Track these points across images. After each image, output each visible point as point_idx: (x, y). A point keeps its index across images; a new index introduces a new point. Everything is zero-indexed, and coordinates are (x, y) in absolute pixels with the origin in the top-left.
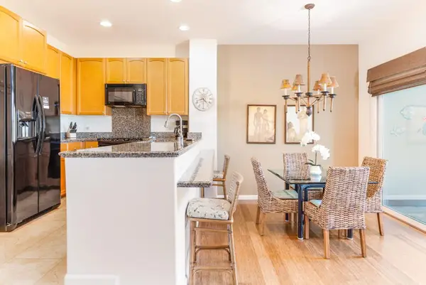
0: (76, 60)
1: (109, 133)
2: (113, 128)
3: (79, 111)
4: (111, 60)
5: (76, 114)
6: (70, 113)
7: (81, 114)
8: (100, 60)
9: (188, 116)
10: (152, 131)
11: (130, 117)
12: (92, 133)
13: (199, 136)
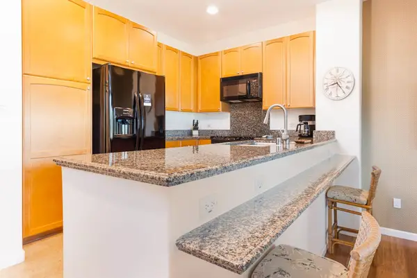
0: (196, 59)
1: (227, 131)
2: (231, 125)
3: (200, 108)
4: (226, 52)
5: (197, 112)
6: (191, 111)
7: (201, 112)
8: (216, 54)
9: (314, 109)
10: (271, 129)
11: (247, 112)
12: (212, 131)
13: (330, 135)
